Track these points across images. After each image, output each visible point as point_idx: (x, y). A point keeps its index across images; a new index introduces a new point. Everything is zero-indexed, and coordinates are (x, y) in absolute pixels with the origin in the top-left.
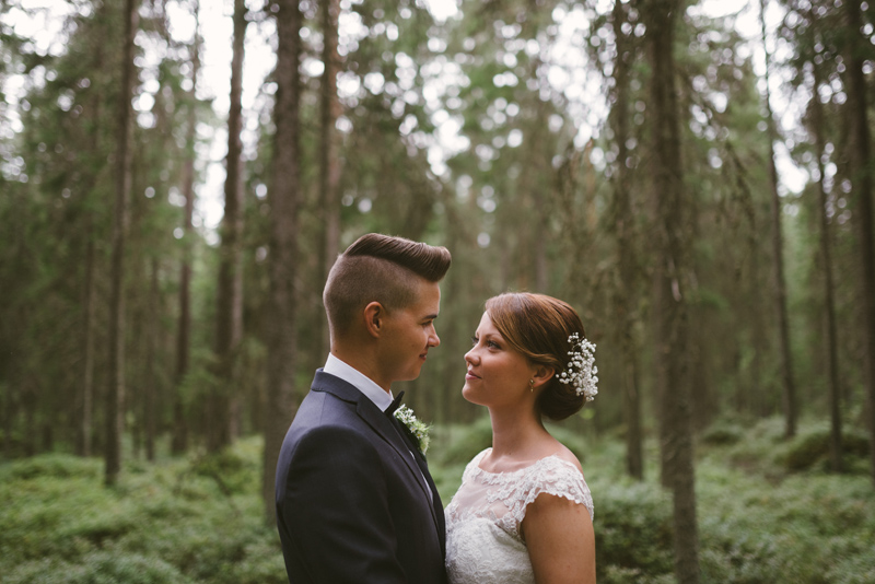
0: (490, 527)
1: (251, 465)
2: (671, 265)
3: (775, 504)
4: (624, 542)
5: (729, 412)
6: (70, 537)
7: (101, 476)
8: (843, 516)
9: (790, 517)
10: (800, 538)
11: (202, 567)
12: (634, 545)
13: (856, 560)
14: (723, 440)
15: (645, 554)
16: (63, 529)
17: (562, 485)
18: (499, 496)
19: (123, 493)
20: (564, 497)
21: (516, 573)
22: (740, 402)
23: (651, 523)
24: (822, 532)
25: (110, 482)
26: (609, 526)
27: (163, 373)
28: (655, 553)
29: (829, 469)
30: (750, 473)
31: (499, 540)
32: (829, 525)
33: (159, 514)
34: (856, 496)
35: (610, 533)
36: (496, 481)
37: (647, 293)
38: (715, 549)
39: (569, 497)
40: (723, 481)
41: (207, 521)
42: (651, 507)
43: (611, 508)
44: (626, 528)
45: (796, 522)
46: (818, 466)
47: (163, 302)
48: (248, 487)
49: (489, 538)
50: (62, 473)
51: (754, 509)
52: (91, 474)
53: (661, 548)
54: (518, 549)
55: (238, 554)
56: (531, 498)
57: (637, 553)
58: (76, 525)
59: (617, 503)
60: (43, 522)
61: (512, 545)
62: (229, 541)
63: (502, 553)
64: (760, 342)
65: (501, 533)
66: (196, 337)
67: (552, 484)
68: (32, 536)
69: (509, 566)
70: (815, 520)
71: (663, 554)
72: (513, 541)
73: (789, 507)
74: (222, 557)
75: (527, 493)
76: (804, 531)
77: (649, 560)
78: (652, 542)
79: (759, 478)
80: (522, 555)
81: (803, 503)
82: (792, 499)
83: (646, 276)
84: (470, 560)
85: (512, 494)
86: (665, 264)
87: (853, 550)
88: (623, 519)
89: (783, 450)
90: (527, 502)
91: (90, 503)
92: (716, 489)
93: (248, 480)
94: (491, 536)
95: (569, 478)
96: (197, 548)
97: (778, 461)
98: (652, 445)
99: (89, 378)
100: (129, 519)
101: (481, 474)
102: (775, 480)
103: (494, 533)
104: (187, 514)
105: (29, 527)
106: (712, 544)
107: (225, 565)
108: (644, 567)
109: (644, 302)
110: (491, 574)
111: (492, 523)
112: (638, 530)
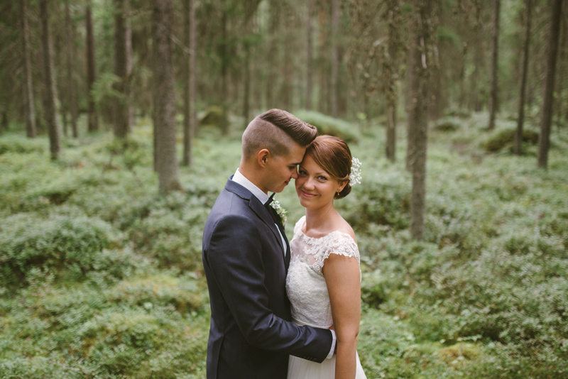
0: (307, 268)
1: (144, 146)
2: (422, 43)
3: (475, 179)
4: (380, 209)
5: (454, 106)
6: (36, 196)
7: (47, 153)
8: (515, 188)
9: (483, 188)
10: (487, 202)
11: (123, 220)
12: (387, 210)
13: (517, 220)
14: (448, 128)
15: (393, 216)
16: (31, 192)
17: (342, 248)
18: (311, 252)
19: (64, 166)
20: (343, 255)
21: (321, 292)
22: (461, 100)
23: (397, 197)
24: (502, 198)
25: (54, 158)
26: (372, 199)
27: (79, 78)
28: (399, 216)
29: (512, 152)
30: (462, 154)
31: (312, 275)
32: (506, 194)
33: (90, 183)
34: (524, 173)
35: (372, 204)
36: (310, 242)
37: (405, 61)
38: (435, 214)
39: (346, 255)
40: (445, 161)
41: (120, 188)
42: (398, 187)
43: (374, 187)
44: (382, 201)
45: (486, 192)
46: (505, 150)
47: (74, 27)
48: (144, 161)
49: (306, 274)
50: (22, 150)
51: (462, 182)
52: (41, 150)
53: (402, 213)
54: (322, 280)
55: (145, 213)
56: (326, 256)
57: (388, 216)
58: (38, 189)
59: (378, 185)
60: (17, 186)
61: (318, 278)
62: (138, 204)
63: (313, 282)
64: (479, 61)
65: (313, 272)
66: (98, 52)
67: (336, 248)
68: (11, 195)
69: (317, 289)
70: (498, 190)
71: (404, 217)
72: (319, 276)
73: (483, 181)
74: (135, 213)
75: (324, 252)
76: (490, 199)
77: (395, 220)
78: (397, 208)
79: (468, 158)
80: (323, 283)
81: (492, 180)
82: (486, 176)
83: (405, 50)
84: (296, 285)
85: (318, 252)
86: (418, 43)
87: (517, 214)
88: (381, 195)
89: (486, 138)
90: (324, 258)
91: (44, 173)
92: (439, 166)
93: (143, 155)
94: (307, 273)
95: (346, 244)
96: (119, 208)
97: (481, 146)
98: (402, 131)
99: (30, 84)
100: (72, 186)
101: (302, 236)
102: (478, 160)
103: (309, 272)
104: (108, 182)
105: (8, 189)
106: (434, 210)
107: (137, 221)
108: (391, 224)
109: (403, 67)
110: (307, 292)
111: (308, 266)
112: (389, 202)
